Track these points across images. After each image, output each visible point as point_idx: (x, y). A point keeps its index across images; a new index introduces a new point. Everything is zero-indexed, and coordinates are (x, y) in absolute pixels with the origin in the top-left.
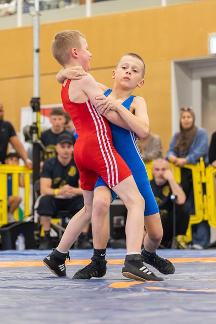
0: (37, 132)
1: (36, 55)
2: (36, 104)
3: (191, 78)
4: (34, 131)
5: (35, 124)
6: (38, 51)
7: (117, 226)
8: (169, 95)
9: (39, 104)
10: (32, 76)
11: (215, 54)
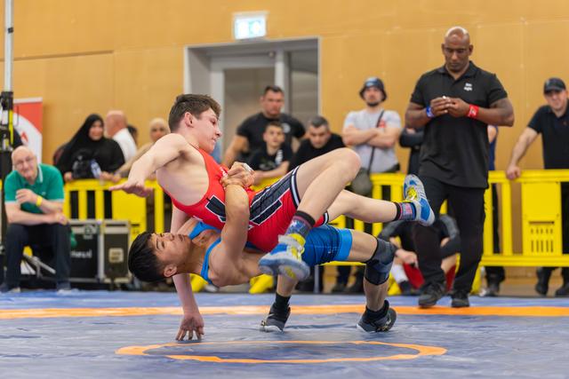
0: (8, 137)
1: (8, 36)
2: (8, 101)
3: (209, 68)
4: (5, 136)
5: (7, 125)
6: (11, 30)
7: (114, 261)
9: (11, 99)
10: (3, 60)
11: (242, 40)
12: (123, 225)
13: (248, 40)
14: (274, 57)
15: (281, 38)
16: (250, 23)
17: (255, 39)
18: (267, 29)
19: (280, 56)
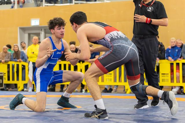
3: (25, 33)
8: (17, 38)
11: (33, 26)
12: (2, 73)
13: (35, 26)
14: (41, 30)
15: (43, 25)
16: (36, 21)
17: (36, 26)
18: (40, 23)
19: (43, 30)
